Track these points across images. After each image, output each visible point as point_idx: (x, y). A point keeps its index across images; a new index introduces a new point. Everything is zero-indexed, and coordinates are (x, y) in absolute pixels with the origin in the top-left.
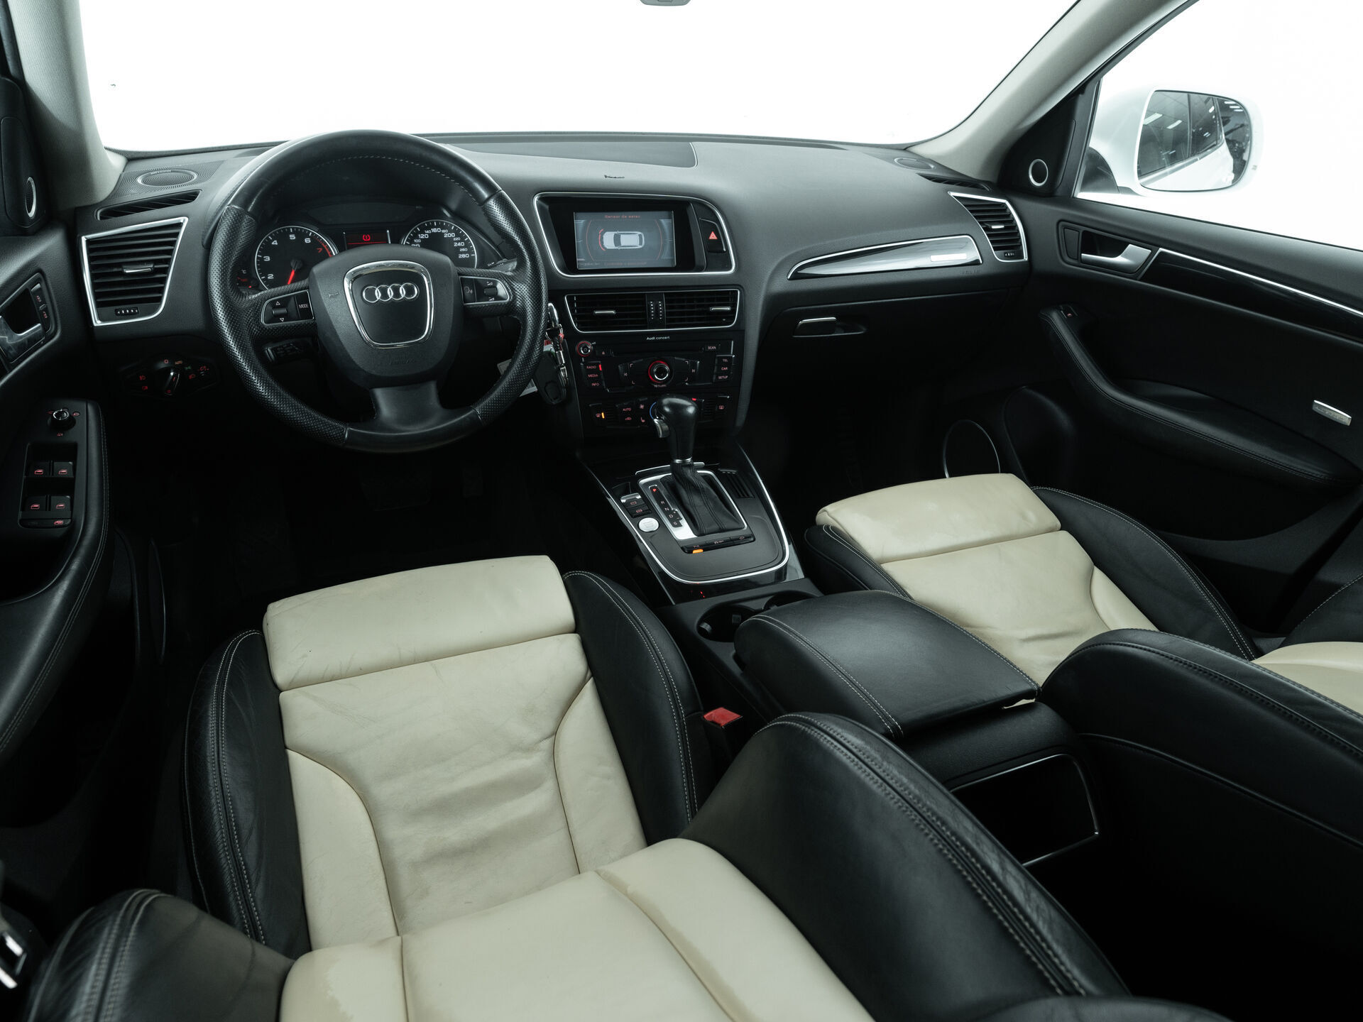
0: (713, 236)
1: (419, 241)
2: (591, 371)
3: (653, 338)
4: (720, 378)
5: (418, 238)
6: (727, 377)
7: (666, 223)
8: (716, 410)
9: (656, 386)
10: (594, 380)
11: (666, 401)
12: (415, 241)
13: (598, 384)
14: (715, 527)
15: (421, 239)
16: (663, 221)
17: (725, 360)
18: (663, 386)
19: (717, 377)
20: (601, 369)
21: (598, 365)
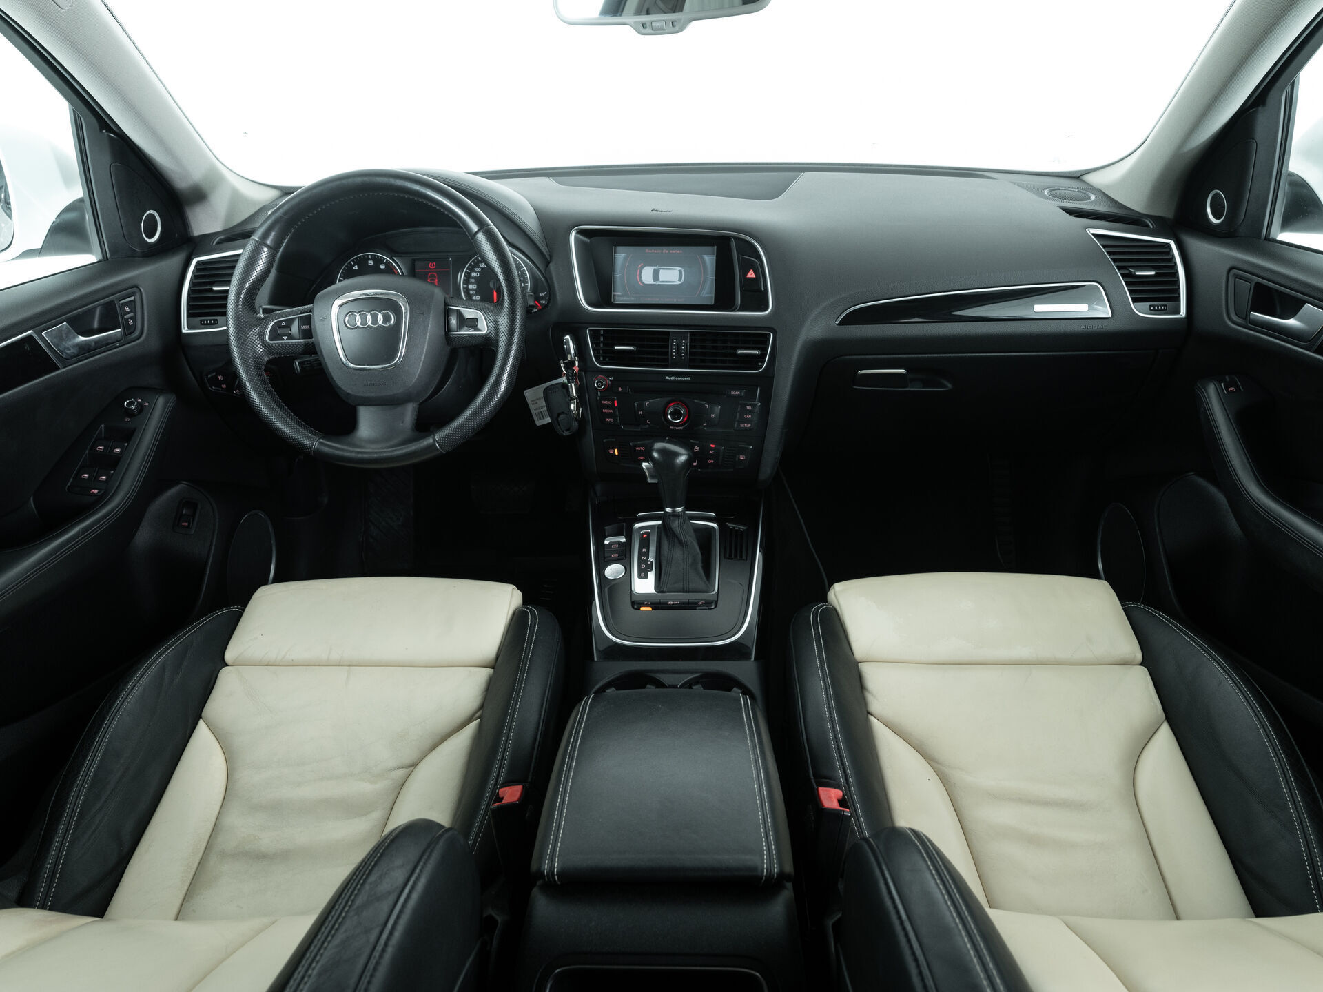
0: (751, 274)
1: (479, 269)
2: (607, 406)
3: (673, 378)
4: (742, 426)
5: (479, 267)
6: (749, 425)
7: (709, 259)
8: (737, 459)
9: (672, 428)
10: (609, 415)
11: (658, 445)
12: (476, 269)
13: (612, 420)
14: (680, 586)
15: (482, 268)
16: (706, 257)
17: (749, 408)
18: (679, 428)
19: (739, 425)
20: (616, 405)
21: (613, 400)
